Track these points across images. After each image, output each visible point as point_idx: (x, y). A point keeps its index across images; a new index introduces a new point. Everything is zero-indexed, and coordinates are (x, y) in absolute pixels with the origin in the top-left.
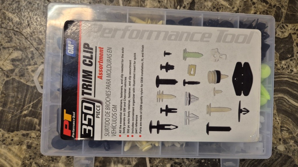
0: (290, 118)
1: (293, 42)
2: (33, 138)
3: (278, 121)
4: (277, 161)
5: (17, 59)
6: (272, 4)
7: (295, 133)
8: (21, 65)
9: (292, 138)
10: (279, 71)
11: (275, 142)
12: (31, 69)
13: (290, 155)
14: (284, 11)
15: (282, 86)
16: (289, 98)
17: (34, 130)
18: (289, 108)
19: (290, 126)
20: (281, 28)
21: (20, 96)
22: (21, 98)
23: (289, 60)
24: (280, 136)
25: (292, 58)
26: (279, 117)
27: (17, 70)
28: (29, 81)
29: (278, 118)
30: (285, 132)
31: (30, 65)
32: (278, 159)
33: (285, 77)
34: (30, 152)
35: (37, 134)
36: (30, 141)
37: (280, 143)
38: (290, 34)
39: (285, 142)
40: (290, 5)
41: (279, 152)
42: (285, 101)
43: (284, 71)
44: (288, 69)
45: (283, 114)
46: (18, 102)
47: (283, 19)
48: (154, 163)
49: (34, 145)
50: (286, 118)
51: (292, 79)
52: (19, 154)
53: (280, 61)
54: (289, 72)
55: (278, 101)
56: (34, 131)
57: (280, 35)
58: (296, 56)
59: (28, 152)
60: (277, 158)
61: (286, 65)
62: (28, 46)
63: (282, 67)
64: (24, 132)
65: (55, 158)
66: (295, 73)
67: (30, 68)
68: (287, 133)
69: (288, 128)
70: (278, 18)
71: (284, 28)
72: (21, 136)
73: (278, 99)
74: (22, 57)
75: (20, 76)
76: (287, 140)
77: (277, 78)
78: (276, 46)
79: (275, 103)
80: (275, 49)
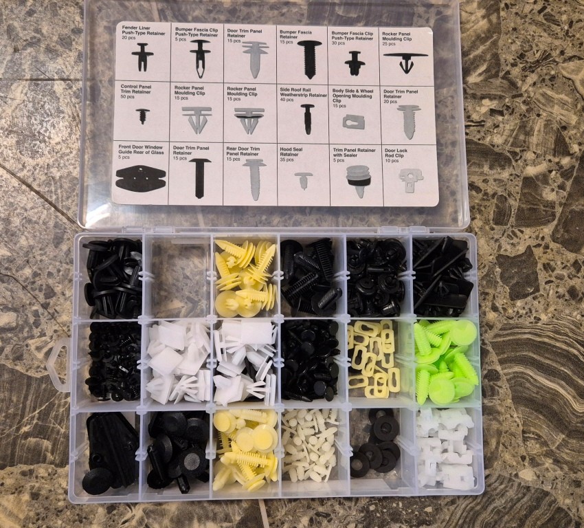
0: (541, 413)
1: (536, 263)
2: (43, 478)
3: (516, 422)
4: (522, 501)
5: (7, 327)
6: (488, 191)
7: (553, 443)
8: (15, 338)
9: (549, 454)
10: (511, 322)
11: (515, 464)
12: (35, 345)
13: (547, 488)
14: (514, 203)
15: (519, 352)
16: (536, 374)
17: (44, 462)
18: (537, 393)
19: (542, 430)
20: (509, 236)
21: (14, 399)
22: (18, 401)
23: (530, 298)
24: (522, 451)
25: (537, 294)
26: (518, 413)
27: (8, 349)
28: (30, 368)
29: (515, 415)
30: (533, 441)
31: (32, 337)
32: (522, 498)
33: (525, 333)
34: (36, 505)
35: (50, 470)
36: (37, 485)
37: (524, 465)
38: (529, 247)
39: (534, 462)
40: (526, 191)
41: (523, 484)
42: (527, 380)
43: (521, 320)
44: (529, 317)
45: (526, 406)
46: (11, 411)
47: (512, 220)
48: (277, 516)
49: (43, 492)
50: (532, 413)
51: (539, 336)
52: (15, 511)
53: (512, 302)
54: (532, 323)
55: (513, 381)
56: (43, 465)
57: (509, 250)
58: (544, 289)
59: (34, 505)
60: (520, 495)
61: (524, 308)
62: (28, 302)
63: (518, 312)
64: (25, 468)
65: (84, 515)
66: (544, 324)
67: (33, 344)
68: (536, 443)
69: (537, 435)
70: (502, 218)
71: (517, 237)
72: (19, 476)
73: (514, 377)
74: (17, 324)
75: (14, 361)
76: (537, 459)
77: (507, 335)
78: (501, 273)
79: (508, 385)
80: (501, 278)
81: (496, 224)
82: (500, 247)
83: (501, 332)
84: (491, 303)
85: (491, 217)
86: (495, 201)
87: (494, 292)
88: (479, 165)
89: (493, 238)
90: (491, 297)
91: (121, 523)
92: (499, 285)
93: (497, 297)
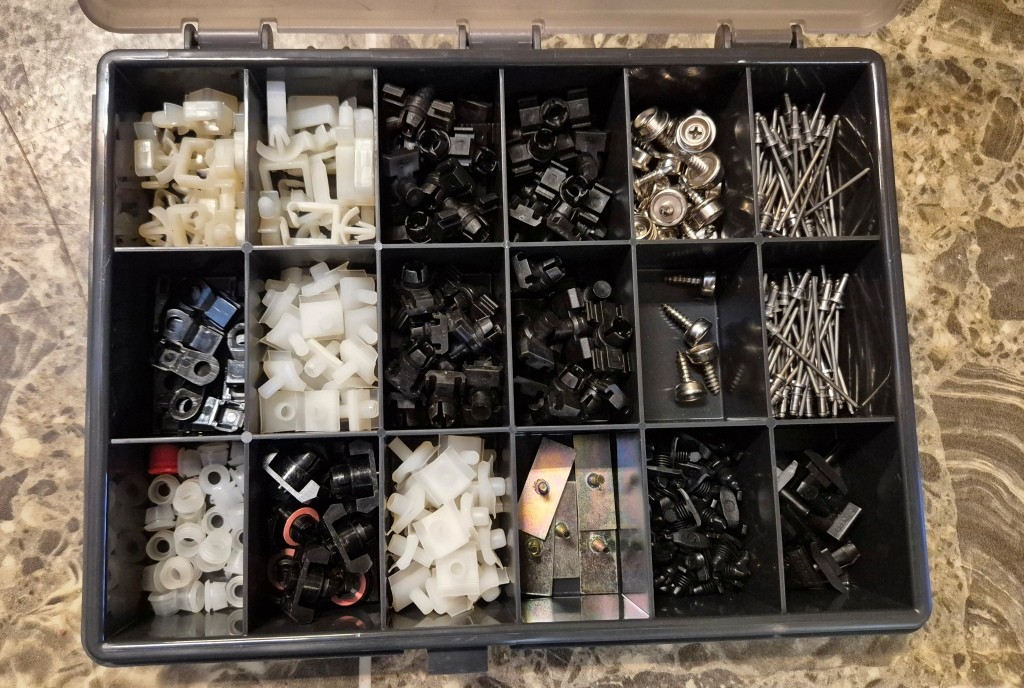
0: (1014, 570)
3: (957, 577)
6: (983, 83)
9: (1016, 663)
10: (984, 362)
11: (938, 668)
15: (991, 428)
16: (1015, 484)
18: (1013, 526)
19: (1010, 608)
20: (1009, 184)
24: (959, 644)
26: (964, 559)
29: (958, 563)
30: (985, 628)
33: (1009, 393)
37: (958, 676)
39: (980, 675)
42: (996, 492)
43: (1005, 364)
45: (984, 548)
47: (1022, 153)
48: (394, 665)
50: (994, 567)
53: (993, 322)
55: (966, 489)
57: (1006, 213)
61: (1015, 340)
63: (1001, 346)
68: (993, 634)
69: (998, 616)
70: (1001, 143)
73: (970, 481)
76: (988, 669)
77: (971, 388)
78: (980, 256)
79: (953, 496)
80: (978, 268)
81: (988, 153)
82: (987, 202)
83: (958, 380)
84: (947, 314)
85: (980, 136)
86: (993, 107)
87: (958, 292)
88: (971, 28)
89: (975, 180)
90: (949, 302)
91: (46, 600)
92: (971, 280)
93: (964, 303)
